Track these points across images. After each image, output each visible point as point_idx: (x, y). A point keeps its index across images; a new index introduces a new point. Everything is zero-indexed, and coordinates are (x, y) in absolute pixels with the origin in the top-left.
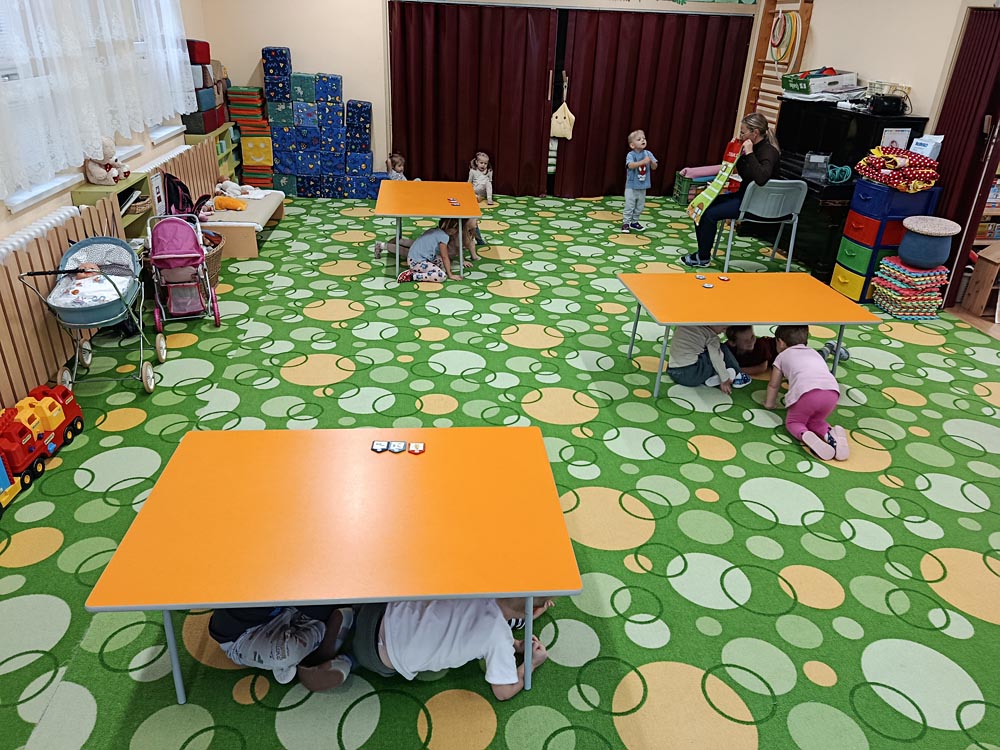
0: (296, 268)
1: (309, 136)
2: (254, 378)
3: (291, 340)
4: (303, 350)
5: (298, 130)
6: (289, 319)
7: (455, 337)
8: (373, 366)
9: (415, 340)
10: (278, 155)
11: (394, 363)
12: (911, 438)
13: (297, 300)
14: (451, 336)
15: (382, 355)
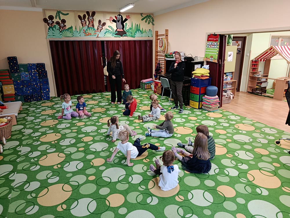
0: (32, 125)
1: (27, 83)
2: (30, 167)
3: (39, 151)
4: (44, 153)
5: (23, 81)
6: (36, 143)
7: (95, 138)
8: (71, 154)
9: (83, 142)
10: (16, 90)
11: (78, 151)
12: (228, 143)
13: (36, 136)
14: (94, 138)
15: (73, 150)
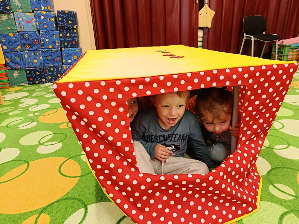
1: (31, 38)
5: (21, 35)
10: (8, 55)
